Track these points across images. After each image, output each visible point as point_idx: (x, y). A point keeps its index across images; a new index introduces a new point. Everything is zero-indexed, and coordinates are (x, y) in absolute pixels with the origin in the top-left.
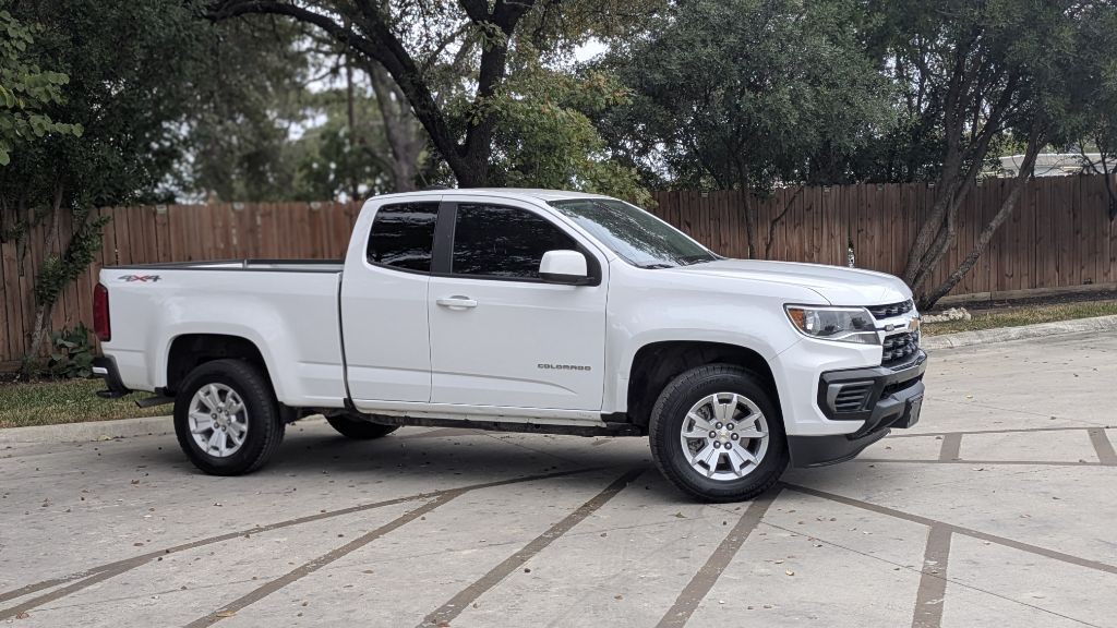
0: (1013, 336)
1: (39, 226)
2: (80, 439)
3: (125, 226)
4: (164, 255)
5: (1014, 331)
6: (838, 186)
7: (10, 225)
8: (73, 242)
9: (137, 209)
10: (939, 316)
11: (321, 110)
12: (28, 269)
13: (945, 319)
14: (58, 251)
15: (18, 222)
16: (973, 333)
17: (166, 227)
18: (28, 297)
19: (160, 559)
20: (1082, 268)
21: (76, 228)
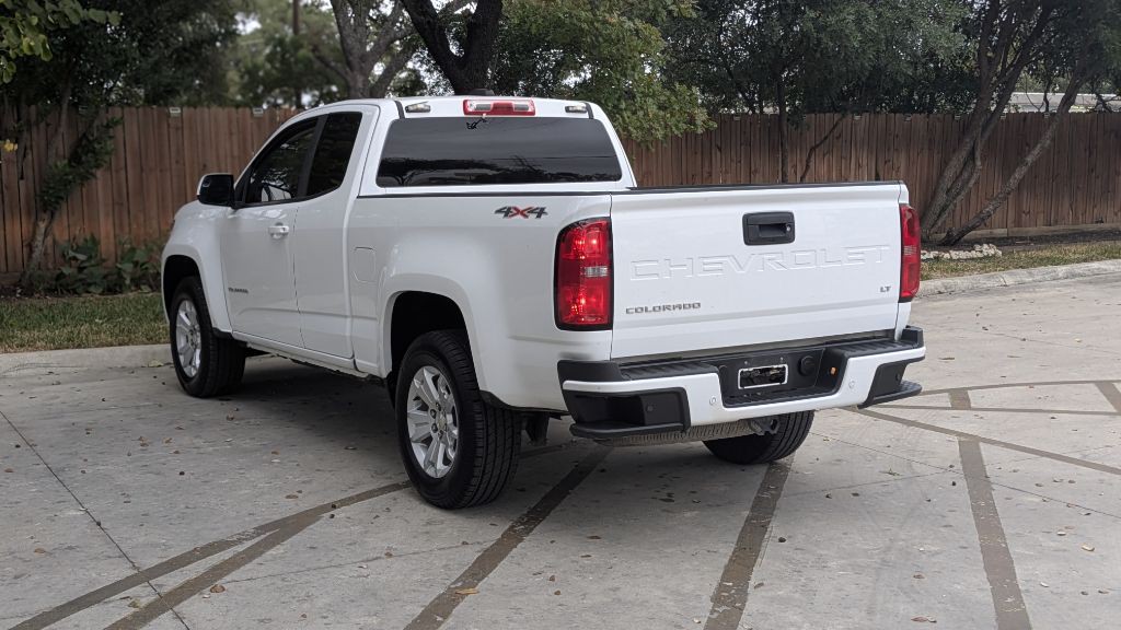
0: (1060, 275)
1: (42, 125)
2: (128, 364)
3: (135, 129)
4: (177, 162)
5: (1062, 270)
6: (868, 114)
7: (10, 123)
8: (78, 143)
9: (148, 109)
10: (974, 252)
11: (252, 15)
12: (28, 173)
13: (980, 255)
14: (62, 153)
15: (19, 119)
16: (1024, 271)
17: (180, 132)
18: (28, 203)
19: (332, 516)
20: (1095, 206)
21: (81, 129)
